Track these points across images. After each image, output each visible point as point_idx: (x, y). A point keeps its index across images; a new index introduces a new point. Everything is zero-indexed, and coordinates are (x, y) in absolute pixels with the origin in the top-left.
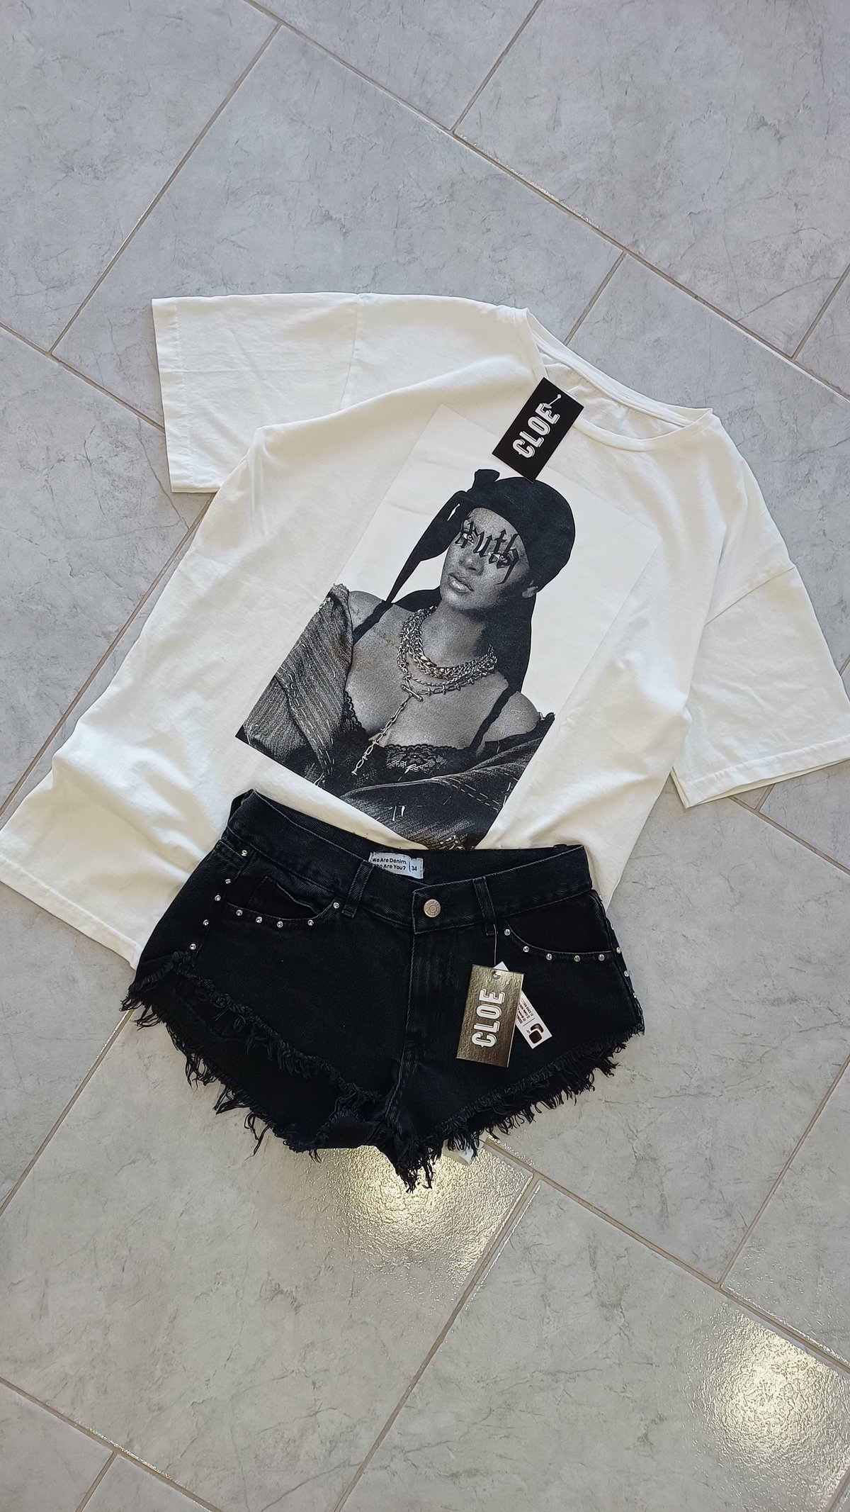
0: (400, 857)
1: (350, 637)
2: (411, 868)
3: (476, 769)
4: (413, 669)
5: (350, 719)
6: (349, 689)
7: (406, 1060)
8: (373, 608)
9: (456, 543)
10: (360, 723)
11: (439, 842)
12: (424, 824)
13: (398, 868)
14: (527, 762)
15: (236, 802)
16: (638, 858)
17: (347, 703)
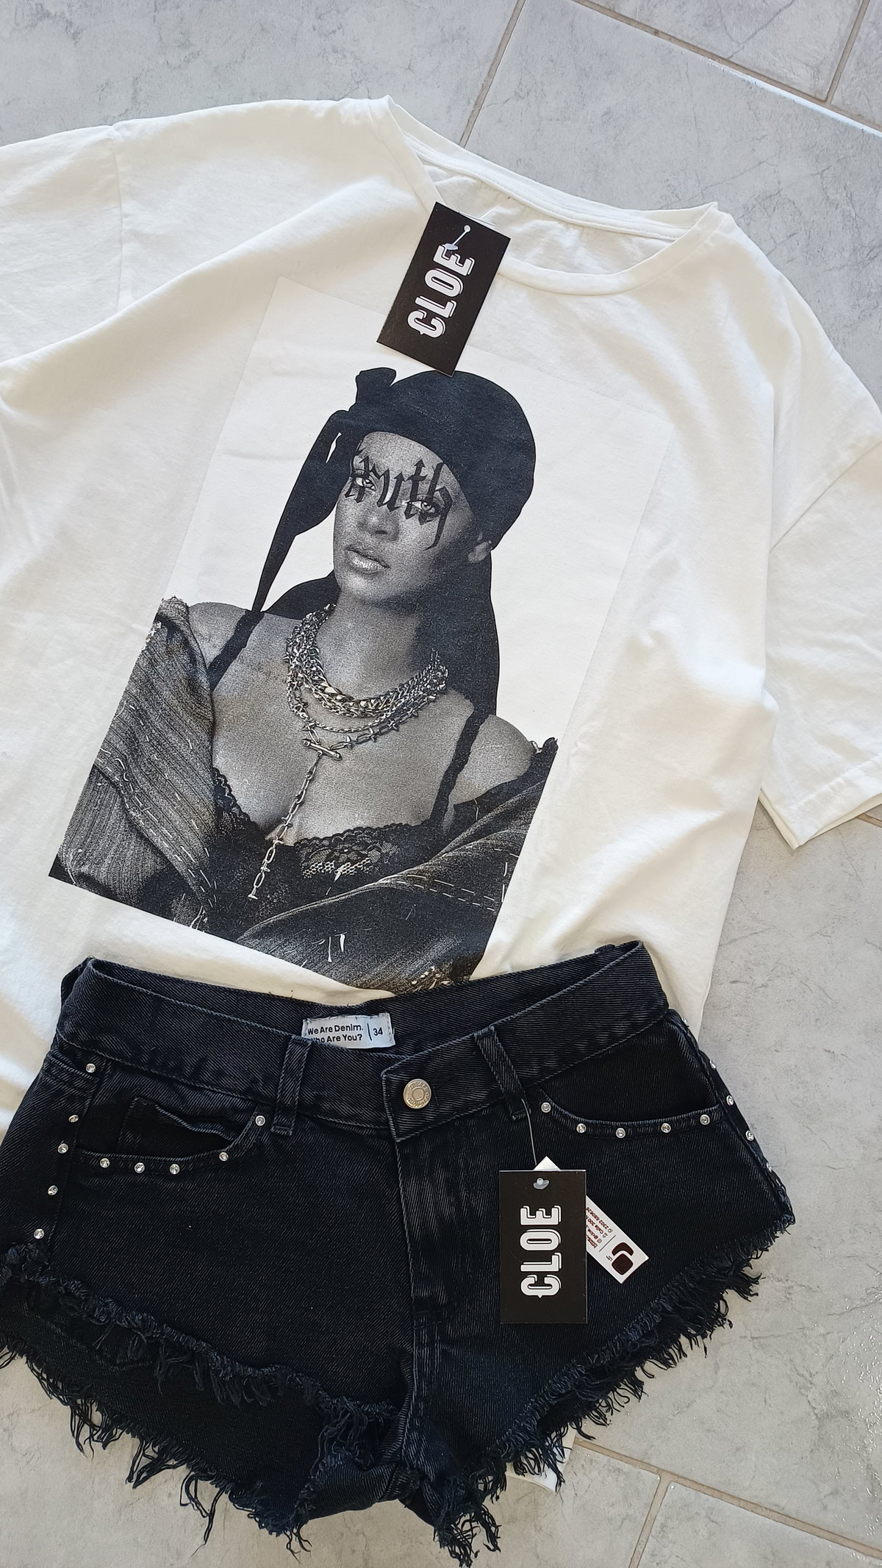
0: (350, 1020)
1: (203, 679)
2: (372, 1032)
3: (447, 852)
4: (317, 711)
5: (229, 811)
6: (219, 762)
7: (420, 1345)
8: (234, 625)
9: (347, 495)
10: (246, 815)
11: (410, 981)
12: (380, 958)
13: (351, 1038)
14: (528, 824)
15: (68, 982)
16: (730, 943)
17: (220, 785)
